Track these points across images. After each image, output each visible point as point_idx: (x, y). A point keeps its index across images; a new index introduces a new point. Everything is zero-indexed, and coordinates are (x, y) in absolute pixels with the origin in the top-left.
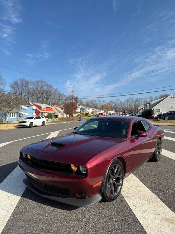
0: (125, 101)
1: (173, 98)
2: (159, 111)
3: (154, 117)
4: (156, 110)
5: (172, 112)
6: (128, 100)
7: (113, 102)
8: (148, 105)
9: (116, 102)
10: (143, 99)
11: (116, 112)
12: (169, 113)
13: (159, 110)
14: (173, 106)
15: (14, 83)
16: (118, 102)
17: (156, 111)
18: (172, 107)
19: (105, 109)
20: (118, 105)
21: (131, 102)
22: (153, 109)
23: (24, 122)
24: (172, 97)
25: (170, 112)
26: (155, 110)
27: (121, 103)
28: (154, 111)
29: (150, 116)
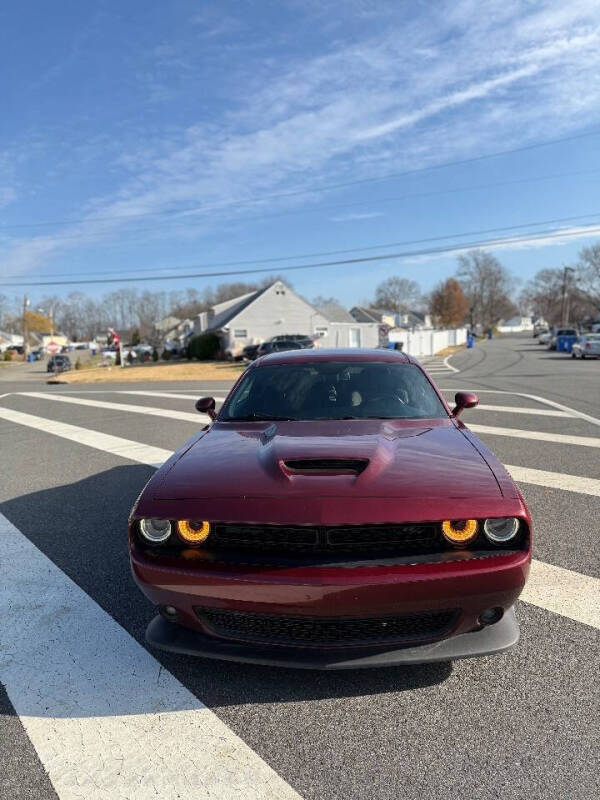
0: (106, 302)
1: (280, 295)
2: (245, 336)
3: (230, 354)
4: (236, 331)
5: (283, 337)
6: (116, 297)
7: (58, 304)
8: (202, 316)
9: (69, 304)
10: (168, 297)
11: (75, 340)
12: (275, 340)
13: (245, 331)
14: (283, 320)
16: (80, 305)
17: (236, 336)
18: (279, 323)
19: (30, 330)
20: (77, 316)
21: (126, 304)
22: (228, 329)
24: (278, 293)
25: (278, 338)
26: (233, 333)
27: (90, 307)
28: (228, 334)
29: (220, 353)
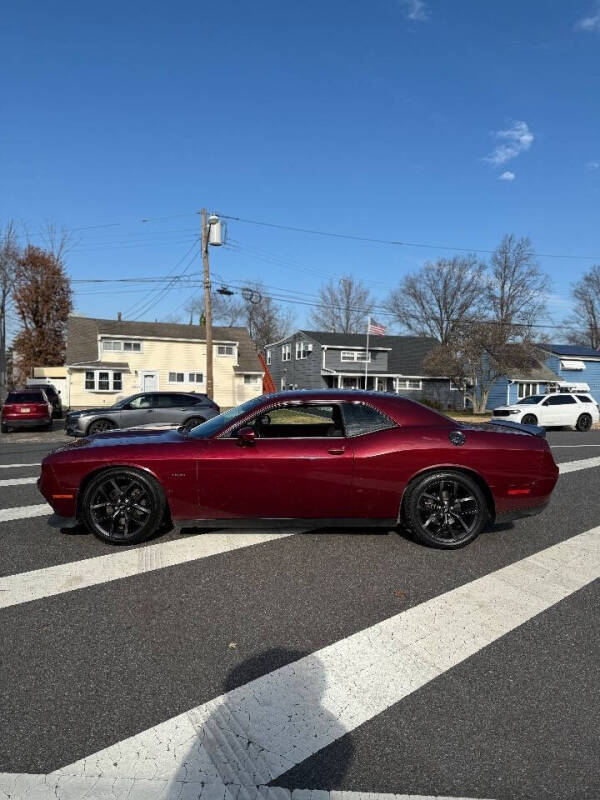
15: (587, 279)
23: (507, 413)
